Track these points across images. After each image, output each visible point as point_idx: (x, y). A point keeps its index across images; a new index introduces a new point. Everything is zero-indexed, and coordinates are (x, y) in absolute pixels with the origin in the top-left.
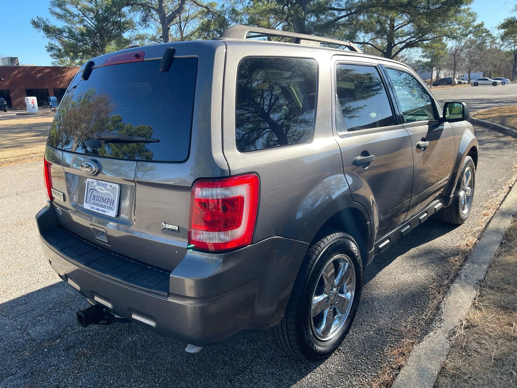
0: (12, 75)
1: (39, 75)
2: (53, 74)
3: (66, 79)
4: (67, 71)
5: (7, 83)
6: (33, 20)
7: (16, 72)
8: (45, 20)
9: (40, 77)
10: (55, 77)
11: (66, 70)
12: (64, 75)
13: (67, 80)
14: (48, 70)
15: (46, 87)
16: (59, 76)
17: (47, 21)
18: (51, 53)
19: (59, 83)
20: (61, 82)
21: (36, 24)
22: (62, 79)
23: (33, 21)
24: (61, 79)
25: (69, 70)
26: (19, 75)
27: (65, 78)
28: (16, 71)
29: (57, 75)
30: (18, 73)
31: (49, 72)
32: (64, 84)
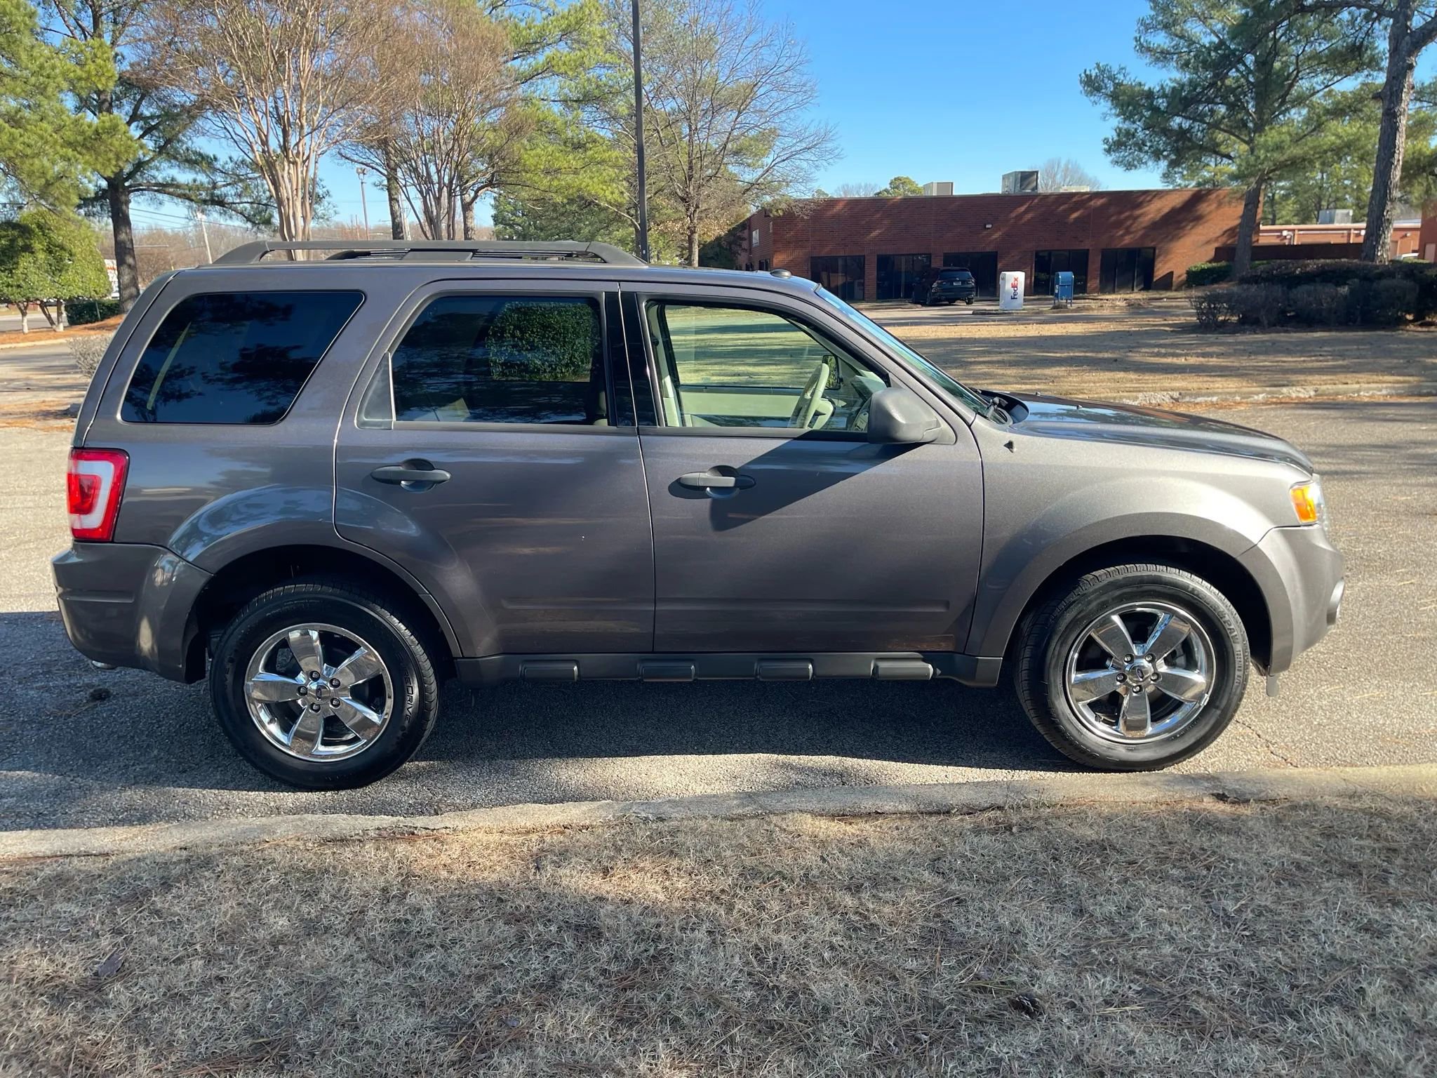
0: (1013, 215)
1: (1075, 215)
2: (1112, 210)
3: (1141, 223)
4: (1150, 201)
5: (996, 236)
6: (1088, 72)
7: (1023, 209)
8: (1115, 70)
9: (1076, 219)
10: (1113, 218)
11: (1149, 198)
12: (1138, 212)
13: (1143, 225)
14: (1100, 202)
15: (1086, 245)
16: (1127, 214)
17: (1119, 73)
18: (1114, 156)
19: (1121, 233)
20: (1128, 232)
21: (1092, 85)
22: (1132, 224)
23: (1087, 76)
24: (1129, 223)
25: (1155, 199)
26: (1029, 216)
27: (1141, 220)
28: (1022, 205)
29: (1120, 213)
30: (1026, 212)
31: (1102, 206)
32: (1132, 236)
